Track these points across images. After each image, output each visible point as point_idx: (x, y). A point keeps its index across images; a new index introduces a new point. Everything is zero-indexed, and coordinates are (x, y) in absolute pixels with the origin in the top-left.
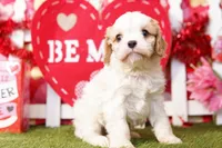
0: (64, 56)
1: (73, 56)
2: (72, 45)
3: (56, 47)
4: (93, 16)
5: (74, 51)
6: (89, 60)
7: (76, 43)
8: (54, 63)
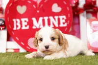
0: (21, 26)
1: (26, 26)
2: (25, 21)
3: (17, 22)
4: (34, 6)
5: (26, 24)
6: (34, 27)
7: (27, 20)
8: (17, 30)
